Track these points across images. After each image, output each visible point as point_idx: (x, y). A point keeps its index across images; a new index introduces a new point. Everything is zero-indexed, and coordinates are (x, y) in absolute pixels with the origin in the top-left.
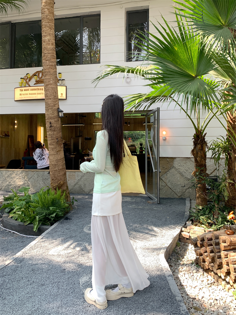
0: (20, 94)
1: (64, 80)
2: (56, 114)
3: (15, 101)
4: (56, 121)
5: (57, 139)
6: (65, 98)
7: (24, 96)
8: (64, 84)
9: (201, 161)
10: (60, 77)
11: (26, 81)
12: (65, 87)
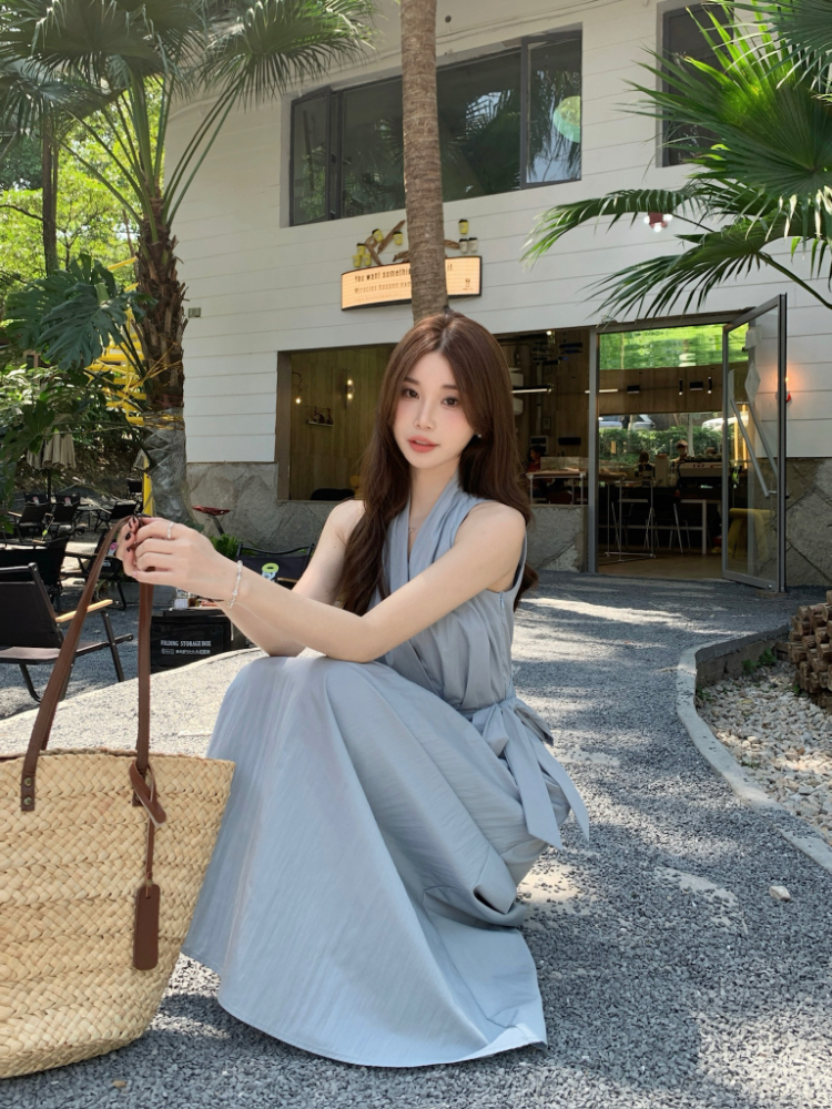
0: (356, 290)
1: (475, 239)
3: (344, 310)
6: (476, 291)
7: (367, 293)
8: (475, 251)
10: (464, 230)
11: (371, 253)
12: (478, 260)
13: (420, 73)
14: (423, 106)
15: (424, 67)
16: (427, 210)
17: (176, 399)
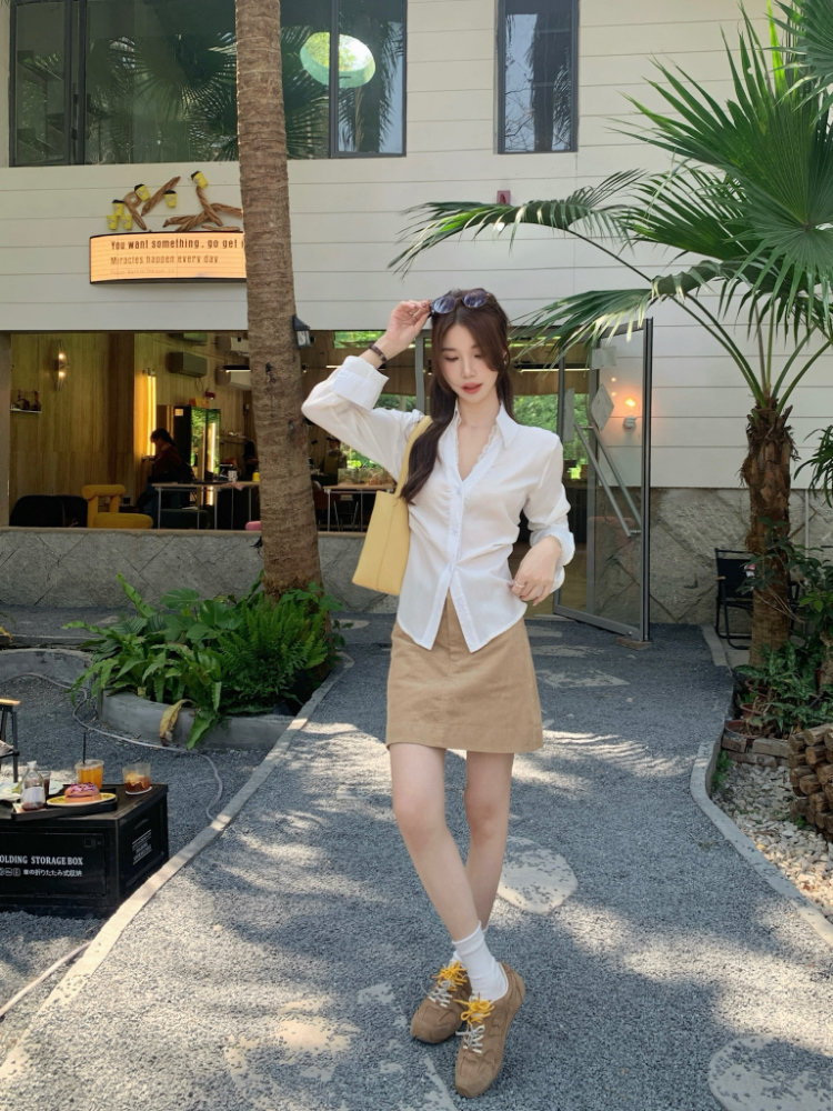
0: (114, 260)
2: (286, 337)
3: (93, 283)
4: (287, 362)
5: (290, 422)
11: (134, 212)
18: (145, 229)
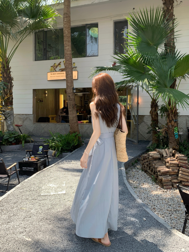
0: (51, 77)
1: (76, 67)
2: (72, 91)
3: (48, 81)
4: (72, 95)
5: (73, 105)
6: (77, 78)
7: (53, 78)
8: (76, 70)
9: (155, 117)
10: (74, 65)
11: (54, 68)
12: (77, 72)
13: (68, 38)
14: (68, 46)
15: (68, 37)
16: (70, 68)
17: (11, 103)
18: (56, 71)
